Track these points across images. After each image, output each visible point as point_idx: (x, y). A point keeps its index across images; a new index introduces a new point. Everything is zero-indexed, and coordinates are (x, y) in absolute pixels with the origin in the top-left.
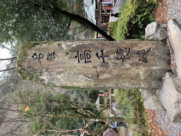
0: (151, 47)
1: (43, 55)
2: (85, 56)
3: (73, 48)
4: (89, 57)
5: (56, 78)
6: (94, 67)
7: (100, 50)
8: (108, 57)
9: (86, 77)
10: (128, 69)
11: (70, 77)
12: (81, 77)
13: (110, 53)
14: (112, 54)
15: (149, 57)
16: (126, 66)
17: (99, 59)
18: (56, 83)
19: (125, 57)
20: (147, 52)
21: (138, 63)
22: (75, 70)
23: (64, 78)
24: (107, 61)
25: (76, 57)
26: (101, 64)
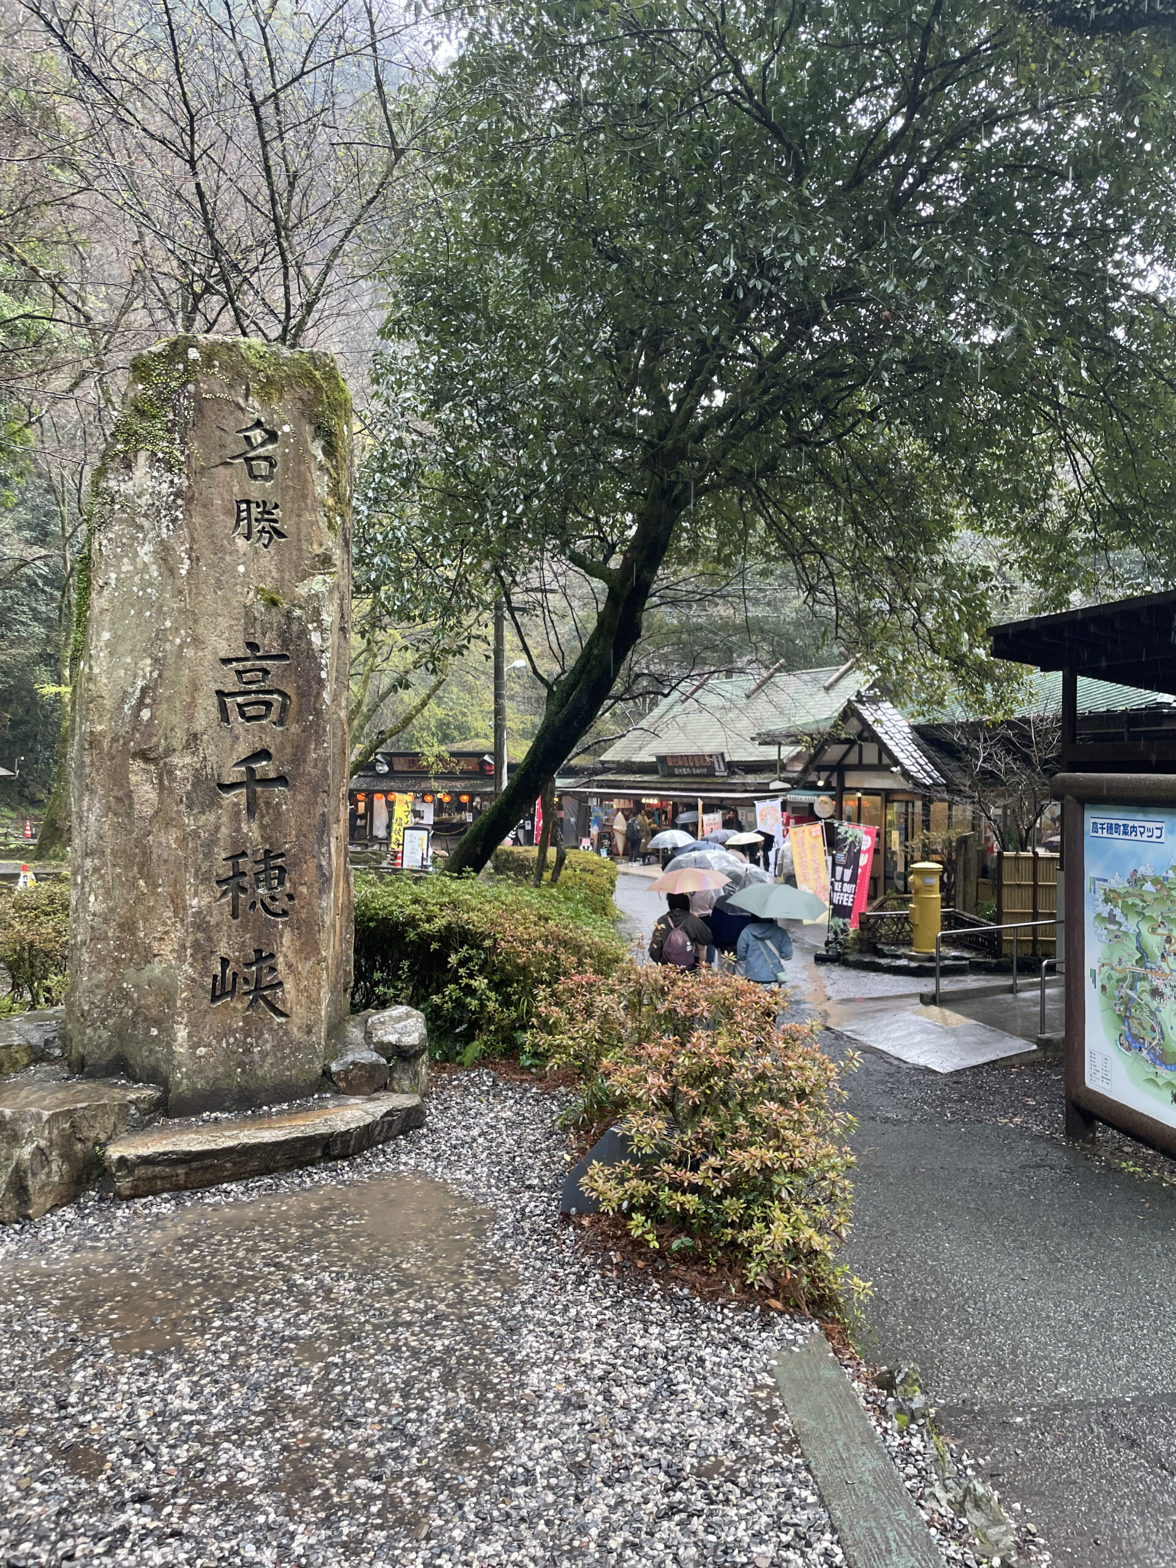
0: (294, 1017)
1: (266, 478)
2: (256, 692)
3: (304, 632)
4: (251, 711)
5: (141, 535)
6: (194, 737)
7: (287, 768)
8: (249, 811)
9: (138, 693)
10: (177, 903)
11: (140, 613)
12: (140, 665)
13: (267, 820)
14: (262, 827)
15: (239, 1006)
16: (196, 894)
17: (236, 765)
18: (110, 535)
19: (244, 890)
21: (212, 952)
22: (178, 641)
23: (137, 579)
24: (225, 803)
25: (253, 646)
26: (209, 771)
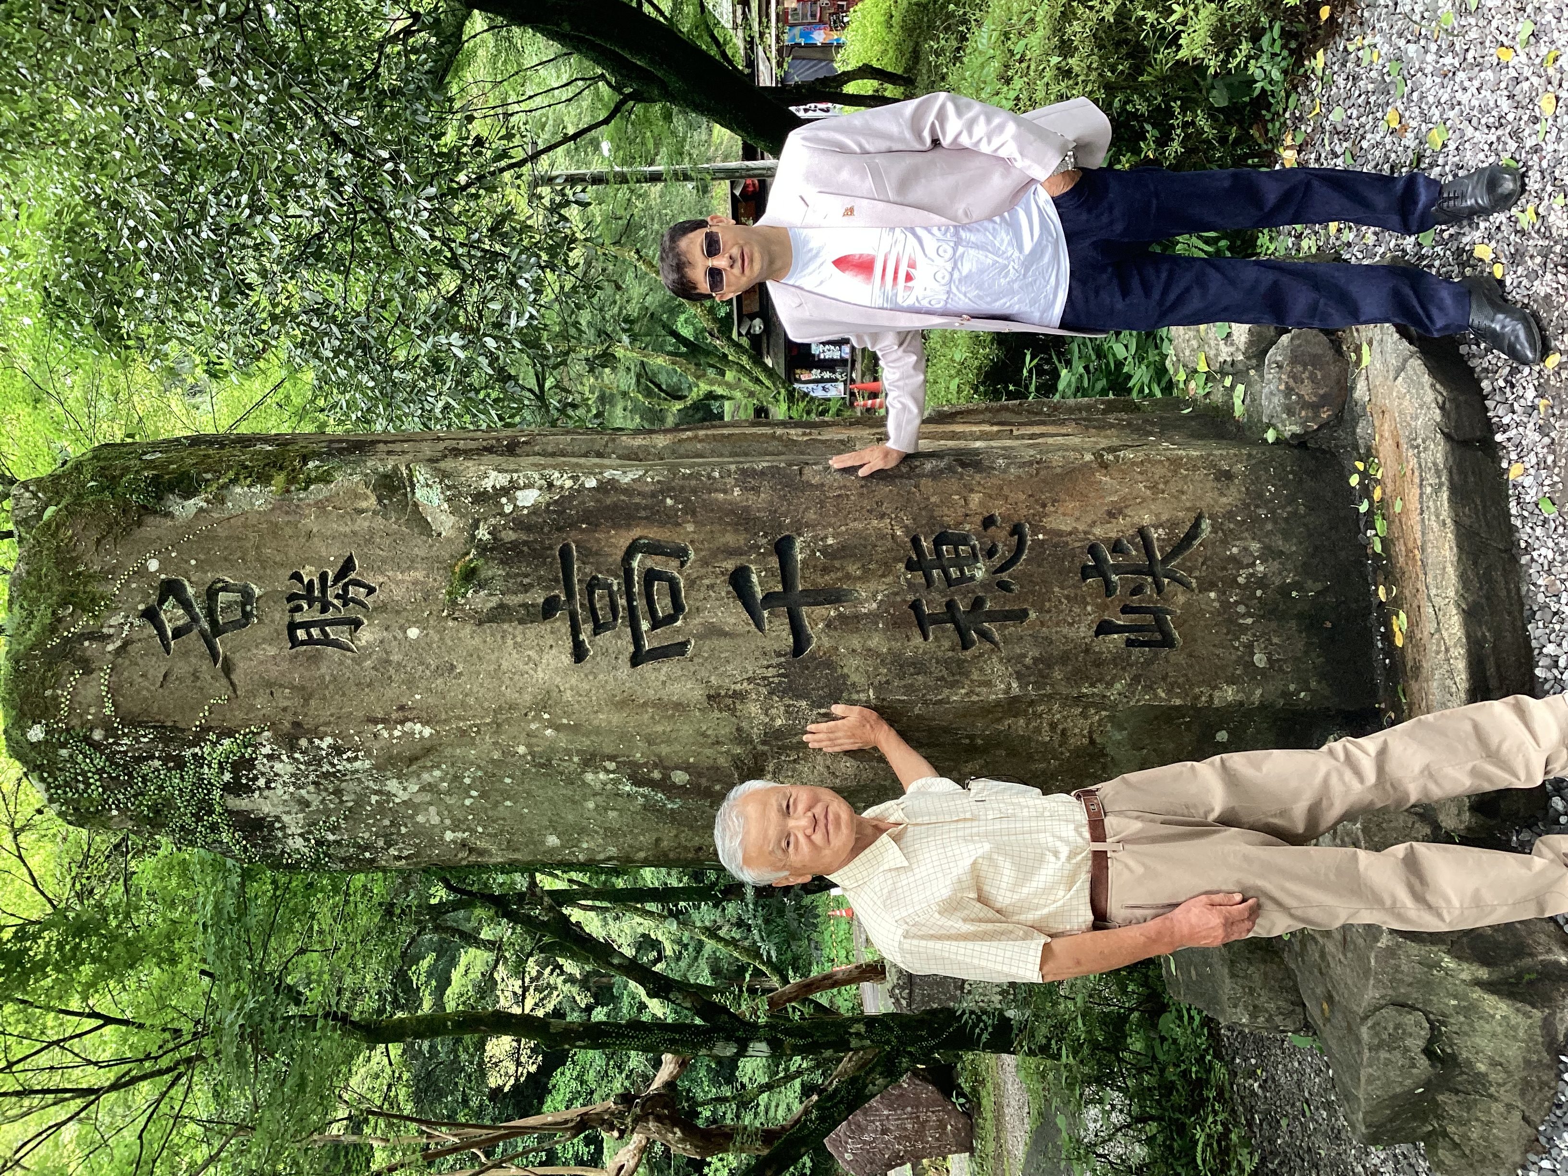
0: (1202, 504)
1: (247, 596)
2: (630, 598)
3: (519, 523)
4: (663, 605)
5: (374, 799)
6: (714, 698)
7: (761, 540)
8: (838, 601)
9: (646, 790)
10: (1004, 712)
11: (508, 793)
12: (598, 787)
13: (854, 569)
14: (866, 576)
15: (1182, 599)
16: (987, 683)
17: (759, 625)
19: (978, 603)
20: (1166, 559)
21: (1087, 651)
22: (549, 732)
23: (450, 800)
24: (826, 642)
25: (548, 609)
26: (771, 672)
